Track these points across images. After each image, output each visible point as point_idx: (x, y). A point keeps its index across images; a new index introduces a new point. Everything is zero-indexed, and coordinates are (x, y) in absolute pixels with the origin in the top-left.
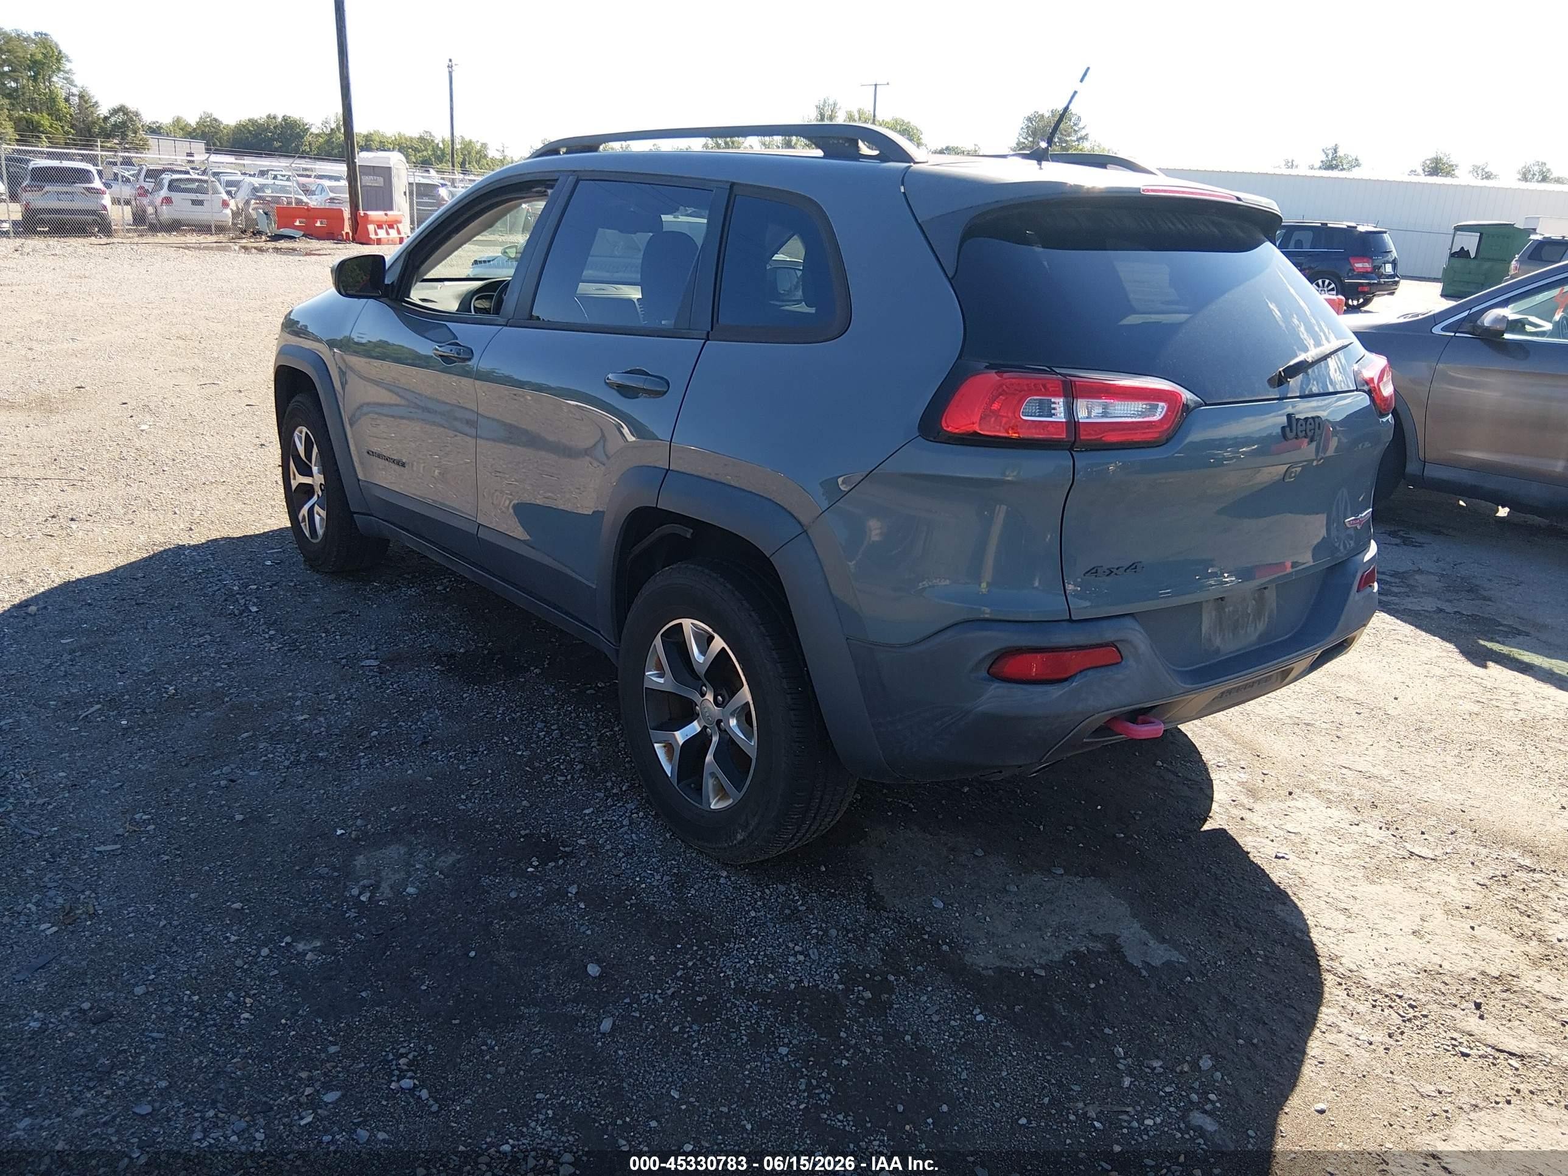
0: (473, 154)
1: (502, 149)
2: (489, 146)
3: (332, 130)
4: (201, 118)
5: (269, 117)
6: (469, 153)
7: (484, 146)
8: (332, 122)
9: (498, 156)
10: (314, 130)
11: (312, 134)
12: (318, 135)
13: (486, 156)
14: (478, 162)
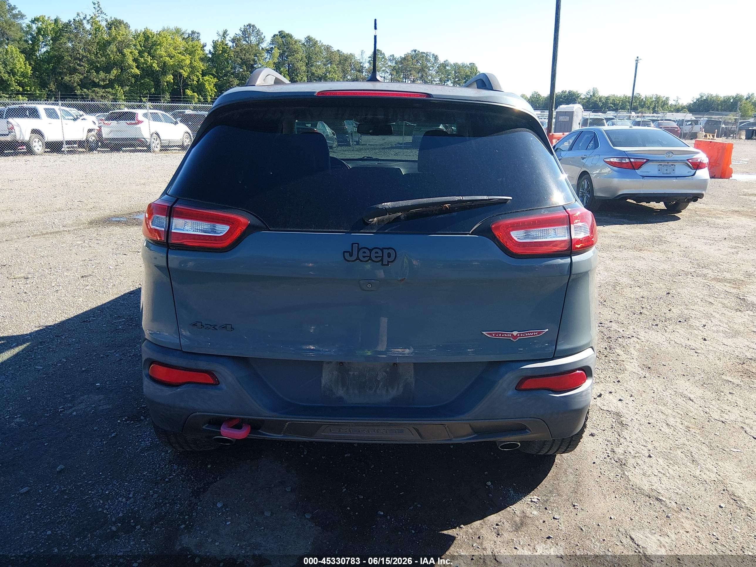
0: (660, 103)
1: (677, 99)
2: (670, 99)
3: (591, 96)
4: (532, 95)
5: (562, 92)
6: (658, 102)
7: (667, 99)
8: (591, 92)
9: (674, 103)
10: (583, 97)
11: (581, 98)
12: (584, 99)
13: (667, 104)
14: (662, 107)
